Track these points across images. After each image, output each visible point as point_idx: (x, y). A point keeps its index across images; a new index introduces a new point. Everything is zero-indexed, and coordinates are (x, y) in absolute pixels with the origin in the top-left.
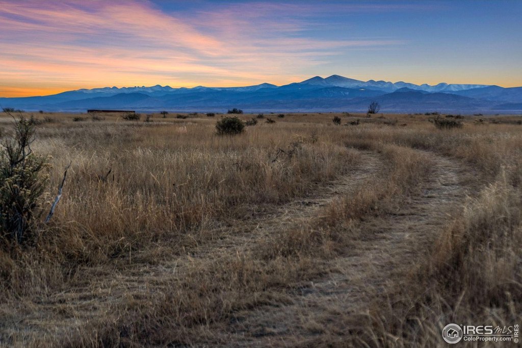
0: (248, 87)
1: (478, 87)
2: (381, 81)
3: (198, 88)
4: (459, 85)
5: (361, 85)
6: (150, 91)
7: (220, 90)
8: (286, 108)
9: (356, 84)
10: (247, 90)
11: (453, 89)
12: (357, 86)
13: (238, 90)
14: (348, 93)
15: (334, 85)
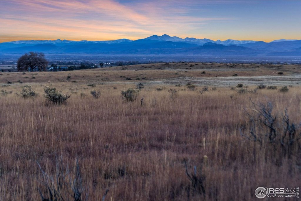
0: (113, 41)
1: (250, 42)
2: (193, 38)
3: (83, 41)
4: (238, 41)
5: (181, 41)
6: (54, 43)
7: (97, 43)
8: (144, 54)
9: (178, 40)
10: (113, 43)
11: (235, 43)
12: (179, 41)
13: (107, 43)
14: (176, 45)
15: (165, 40)
